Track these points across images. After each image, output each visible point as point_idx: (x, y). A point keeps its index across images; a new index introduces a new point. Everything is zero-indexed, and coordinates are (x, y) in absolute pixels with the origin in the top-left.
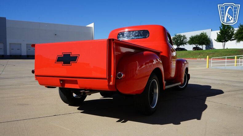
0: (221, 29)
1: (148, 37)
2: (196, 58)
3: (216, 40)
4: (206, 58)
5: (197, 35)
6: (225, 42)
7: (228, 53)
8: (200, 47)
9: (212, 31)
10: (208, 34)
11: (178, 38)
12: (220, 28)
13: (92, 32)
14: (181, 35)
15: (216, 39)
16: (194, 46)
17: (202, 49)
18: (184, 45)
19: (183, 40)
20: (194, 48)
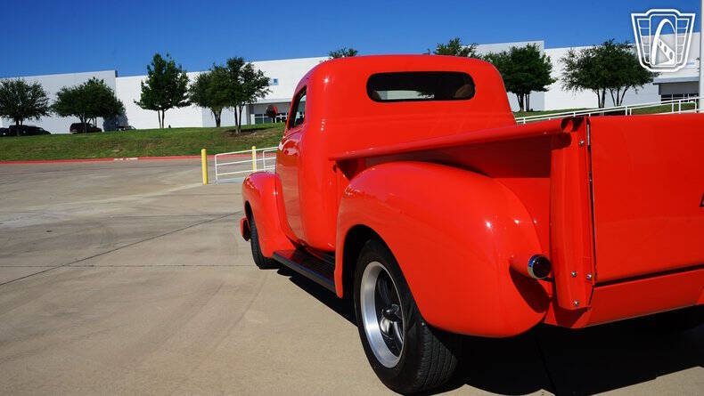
0: (150, 73)
3: (138, 104)
5: (81, 86)
6: (162, 109)
9: (117, 76)
11: (13, 91)
12: (149, 68)
14: (26, 83)
15: (139, 101)
18: (38, 118)
19: (33, 101)
20: (74, 126)
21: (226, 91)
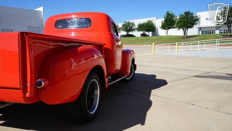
0: (165, 18)
1: (90, 26)
2: (143, 44)
4: (152, 44)
5: (144, 22)
6: (167, 29)
7: (170, 40)
8: (147, 33)
9: (157, 19)
10: (154, 22)
11: (127, 24)
12: (164, 16)
13: (41, 17)
14: (131, 22)
15: (160, 27)
16: (142, 33)
17: (149, 36)
18: (133, 32)
19: (132, 27)
20: (142, 35)
21: (182, 23)
